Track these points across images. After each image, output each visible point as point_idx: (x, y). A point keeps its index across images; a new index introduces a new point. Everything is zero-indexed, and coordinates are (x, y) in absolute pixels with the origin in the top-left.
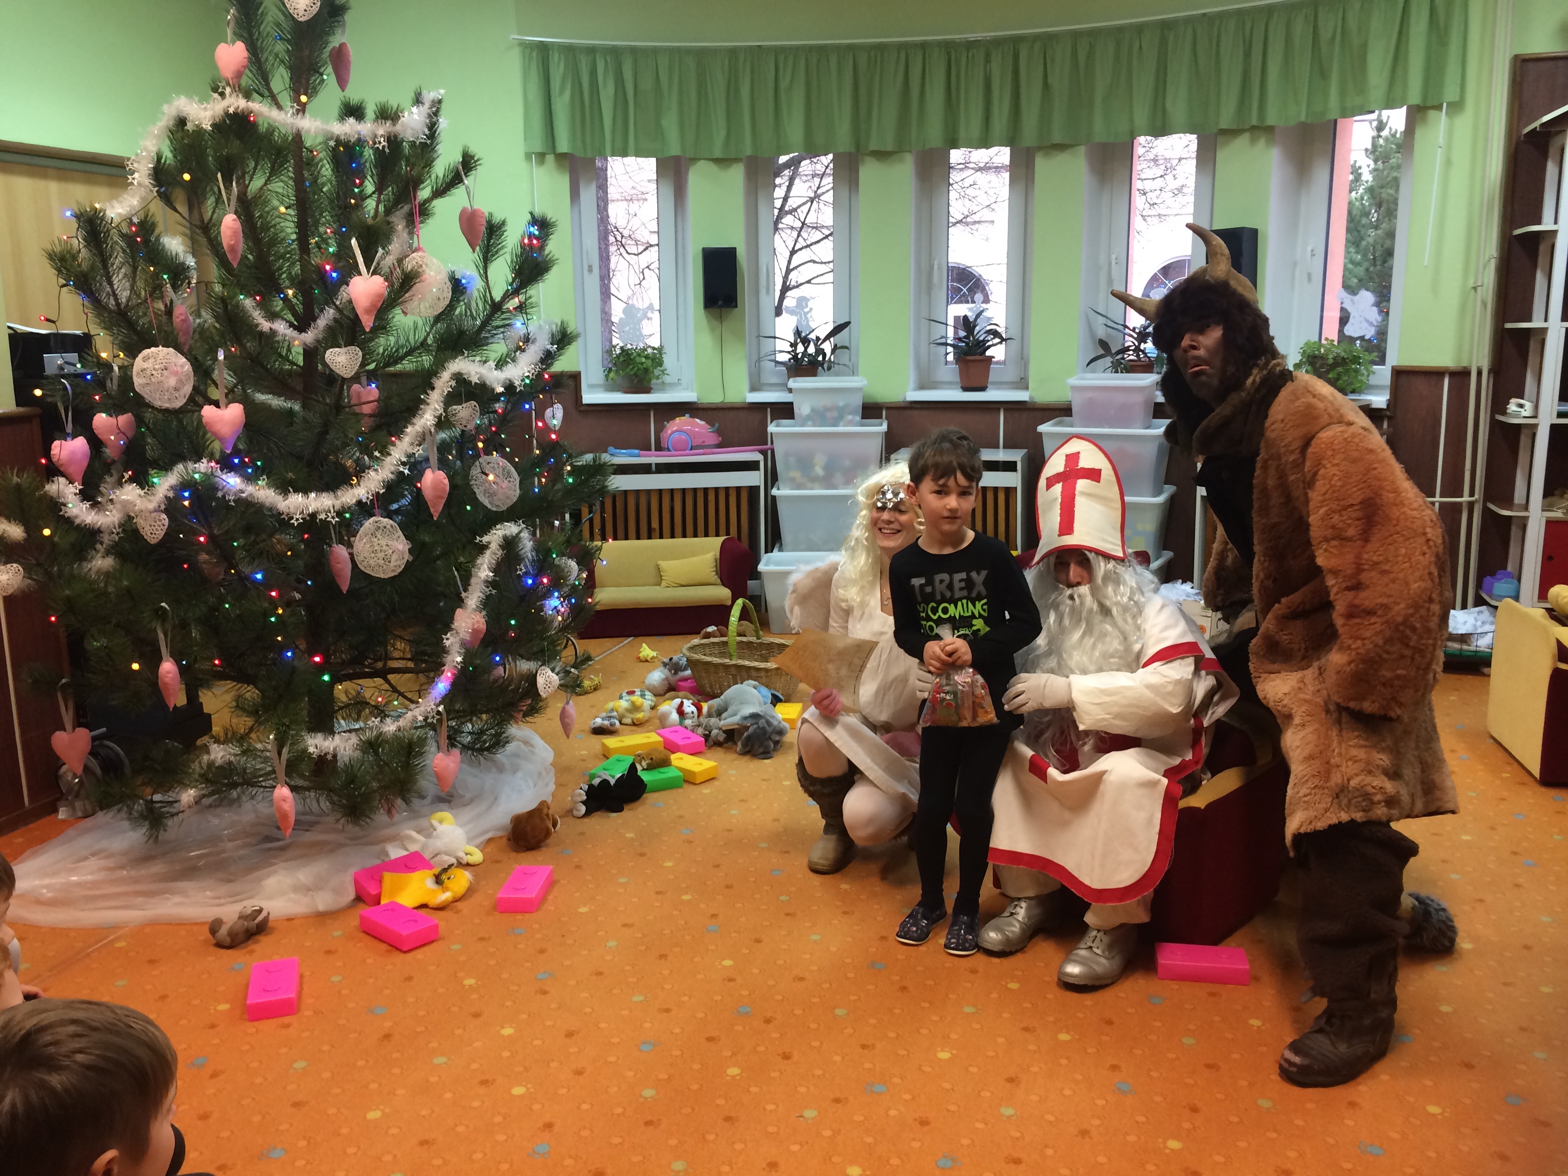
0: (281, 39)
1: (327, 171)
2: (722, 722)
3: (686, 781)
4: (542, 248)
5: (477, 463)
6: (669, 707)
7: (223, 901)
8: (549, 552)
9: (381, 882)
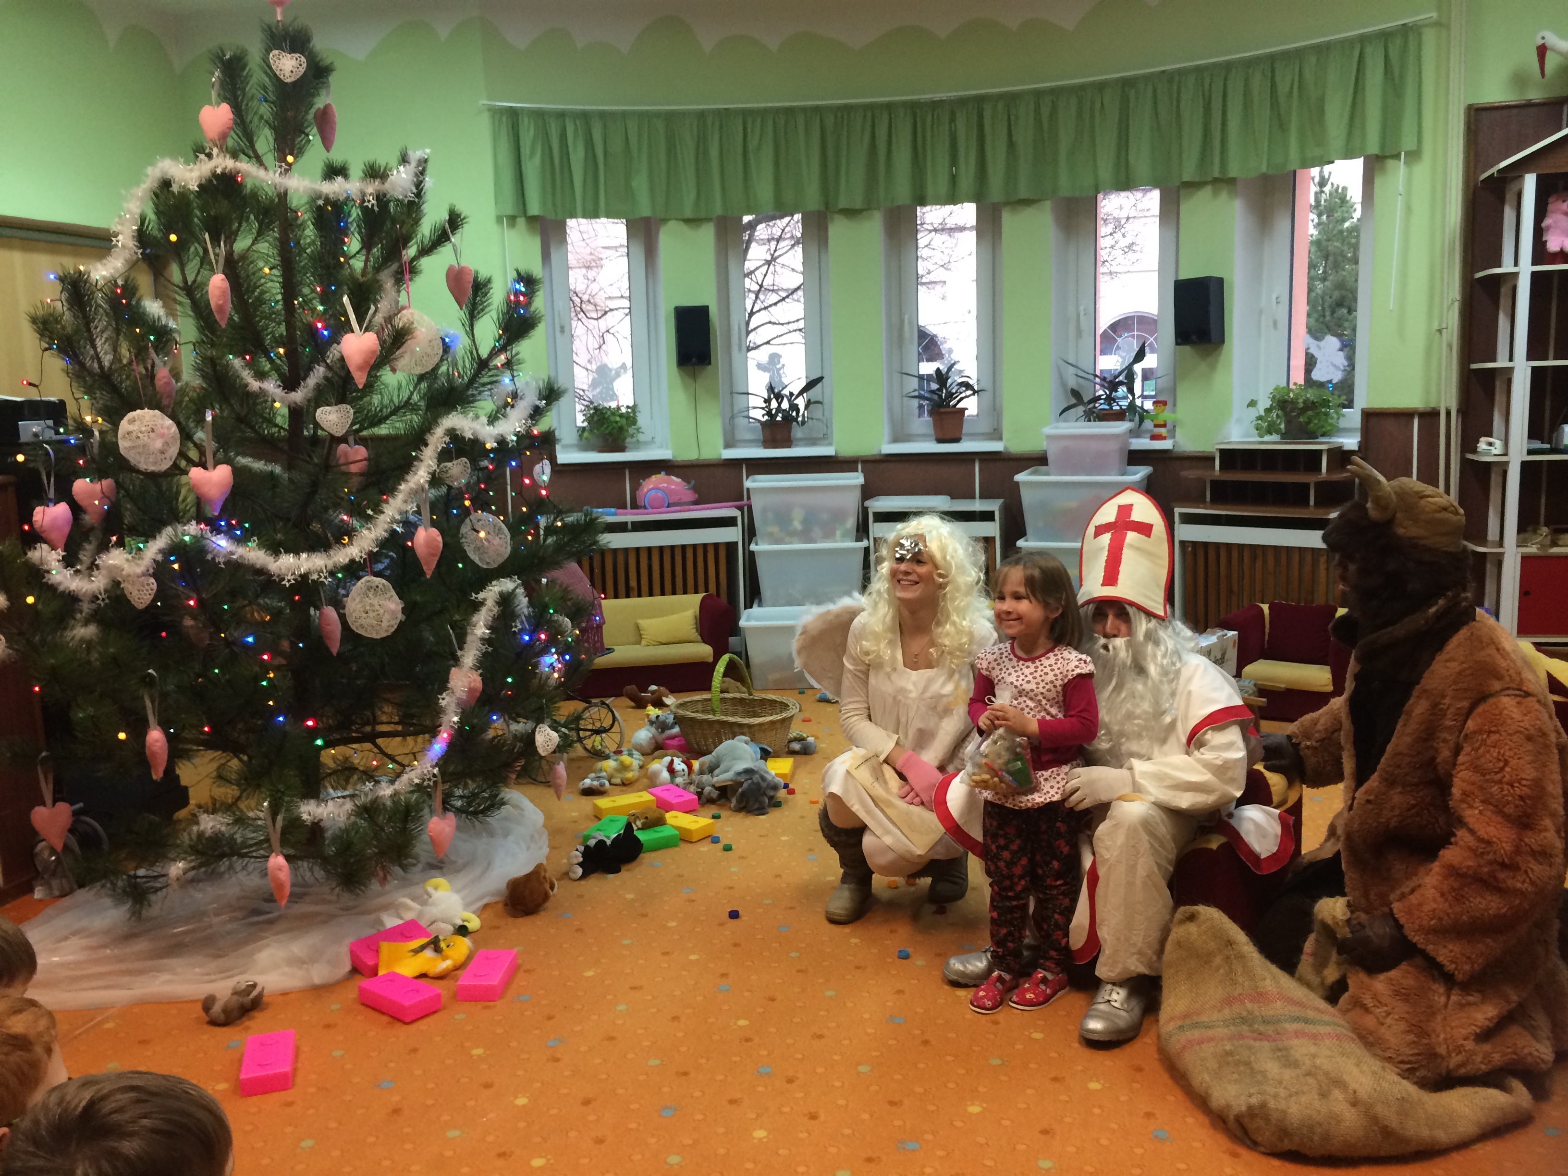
0: (266, 101)
1: (310, 232)
2: (715, 779)
3: (684, 840)
4: (529, 304)
5: (467, 521)
6: (659, 766)
7: (213, 977)
8: (545, 608)
9: (377, 951)
